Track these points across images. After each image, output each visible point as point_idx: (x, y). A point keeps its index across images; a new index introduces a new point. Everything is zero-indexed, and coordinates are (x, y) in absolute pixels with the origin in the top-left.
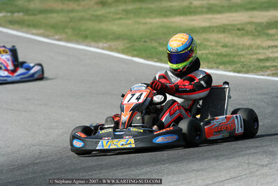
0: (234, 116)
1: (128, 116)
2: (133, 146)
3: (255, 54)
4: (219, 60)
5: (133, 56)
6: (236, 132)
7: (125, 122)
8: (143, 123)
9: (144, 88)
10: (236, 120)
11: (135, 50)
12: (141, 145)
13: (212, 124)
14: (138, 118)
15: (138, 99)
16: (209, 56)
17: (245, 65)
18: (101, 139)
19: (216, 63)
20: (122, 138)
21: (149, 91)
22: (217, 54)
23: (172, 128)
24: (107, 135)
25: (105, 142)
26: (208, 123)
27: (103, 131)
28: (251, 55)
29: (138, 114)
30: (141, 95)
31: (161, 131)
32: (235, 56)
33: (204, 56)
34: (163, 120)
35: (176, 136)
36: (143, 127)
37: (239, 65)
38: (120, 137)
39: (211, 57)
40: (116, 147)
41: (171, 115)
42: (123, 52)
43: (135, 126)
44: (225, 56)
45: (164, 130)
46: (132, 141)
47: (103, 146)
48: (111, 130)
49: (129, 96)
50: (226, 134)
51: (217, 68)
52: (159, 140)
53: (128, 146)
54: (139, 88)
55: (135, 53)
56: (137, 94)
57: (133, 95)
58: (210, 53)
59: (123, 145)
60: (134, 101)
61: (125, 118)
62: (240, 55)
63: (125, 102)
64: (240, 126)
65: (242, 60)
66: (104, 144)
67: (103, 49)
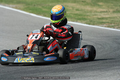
0: (84, 49)
1: (31, 46)
2: (34, 62)
3: (96, 15)
4: (77, 17)
5: (30, 12)
6: (85, 57)
7: (29, 49)
8: (39, 50)
9: (39, 32)
10: (85, 51)
11: (30, 9)
12: (37, 61)
13: (73, 52)
14: (36, 47)
15: (36, 37)
16: (71, 15)
17: (92, 21)
18: (17, 57)
19: (75, 19)
20: (28, 57)
21: (42, 34)
22: (75, 14)
23: (54, 53)
24: (20, 55)
25: (18, 59)
26: (72, 51)
27: (18, 53)
28: (93, 15)
29: (36, 45)
30: (38, 35)
31: (48, 55)
32: (85, 16)
33: (68, 15)
34: (49, 49)
35: (56, 58)
36: (38, 52)
37: (88, 21)
38: (27, 57)
39: (72, 16)
40: (24, 62)
41: (53, 46)
42: (24, 10)
43: (34, 52)
44: (79, 15)
45: (50, 54)
46: (33, 59)
47: (17, 61)
48: (22, 53)
49: (31, 36)
50: (80, 58)
51: (77, 22)
52: (47, 59)
53: (31, 62)
54: (37, 32)
55: (31, 11)
56: (36, 35)
57: (34, 35)
58: (71, 13)
59: (28, 61)
60: (34, 38)
61: (29, 47)
62: (87, 15)
63: (29, 38)
64: (87, 54)
65: (89, 18)
66: (18, 60)
67: (13, 8)
